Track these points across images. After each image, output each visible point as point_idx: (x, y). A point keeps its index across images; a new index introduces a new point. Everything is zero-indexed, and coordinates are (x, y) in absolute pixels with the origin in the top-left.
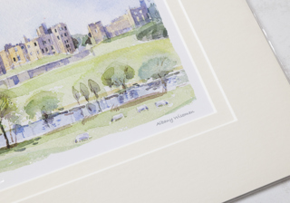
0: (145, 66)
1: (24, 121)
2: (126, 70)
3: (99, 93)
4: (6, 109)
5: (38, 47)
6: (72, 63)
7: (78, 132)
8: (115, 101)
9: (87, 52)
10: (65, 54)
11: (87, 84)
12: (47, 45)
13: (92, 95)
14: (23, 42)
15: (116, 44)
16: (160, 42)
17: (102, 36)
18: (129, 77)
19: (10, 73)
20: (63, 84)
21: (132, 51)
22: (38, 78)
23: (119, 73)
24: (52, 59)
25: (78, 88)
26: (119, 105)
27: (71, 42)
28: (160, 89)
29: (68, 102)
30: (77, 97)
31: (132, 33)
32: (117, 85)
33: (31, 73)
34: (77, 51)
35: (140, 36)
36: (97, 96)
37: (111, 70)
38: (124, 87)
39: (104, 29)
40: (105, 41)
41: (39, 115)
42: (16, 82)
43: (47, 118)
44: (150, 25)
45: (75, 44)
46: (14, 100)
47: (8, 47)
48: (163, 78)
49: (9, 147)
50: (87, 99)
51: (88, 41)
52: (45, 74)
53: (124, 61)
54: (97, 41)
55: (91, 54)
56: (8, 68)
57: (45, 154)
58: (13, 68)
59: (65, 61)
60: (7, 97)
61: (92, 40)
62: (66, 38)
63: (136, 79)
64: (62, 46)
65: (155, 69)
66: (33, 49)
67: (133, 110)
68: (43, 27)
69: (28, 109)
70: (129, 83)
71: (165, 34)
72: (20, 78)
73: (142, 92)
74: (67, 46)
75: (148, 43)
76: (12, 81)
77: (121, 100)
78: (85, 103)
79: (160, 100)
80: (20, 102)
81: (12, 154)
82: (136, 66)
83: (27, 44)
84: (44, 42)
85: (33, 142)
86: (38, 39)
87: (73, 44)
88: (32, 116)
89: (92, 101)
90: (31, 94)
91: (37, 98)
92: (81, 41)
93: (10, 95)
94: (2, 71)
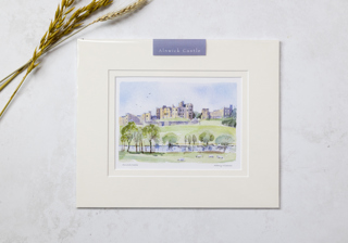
0: (220, 137)
1: (160, 144)
2: (211, 136)
3: (195, 143)
4: (155, 135)
5: (177, 112)
6: (189, 125)
7: (181, 157)
8: (201, 149)
10: (188, 119)
11: (192, 136)
13: (192, 142)
14: (172, 107)
15: (211, 123)
16: (231, 129)
17: (206, 116)
18: (211, 140)
19: (161, 120)
20: (182, 133)
21: (217, 128)
22: (172, 126)
23: (207, 137)
24: (181, 119)
25: (187, 137)
29: (181, 142)
30: (186, 141)
31: (221, 120)
32: (205, 142)
33: (170, 123)
34: (193, 120)
35: (223, 123)
37: (205, 134)
38: (207, 144)
39: (209, 113)
40: (207, 119)
41: (167, 143)
42: (163, 125)
43: (170, 146)
44: (230, 118)
46: (159, 133)
47: (164, 107)
48: (225, 146)
49: (151, 153)
50: (189, 144)
51: (200, 117)
52: (176, 126)
53: (212, 132)
54: (204, 118)
55: (198, 123)
56: (161, 117)
57: (164, 161)
58: (164, 118)
59: (186, 122)
62: (190, 112)
63: (213, 142)
64: (188, 115)
65: (224, 141)
66: (175, 112)
67: (207, 155)
68: (182, 102)
69: (164, 139)
70: (210, 143)
71: (235, 126)
72: (165, 124)
73: (214, 149)
74: (190, 116)
75: (226, 127)
76: (161, 124)
79: (220, 155)
80: (161, 134)
81: (151, 156)
82: (216, 136)
83: (173, 109)
84: (181, 111)
85: (161, 154)
86: (178, 108)
87: (193, 116)
88: (164, 142)
89: (191, 145)
90: (167, 133)
91: (169, 136)
92: (197, 116)
94: (159, 117)
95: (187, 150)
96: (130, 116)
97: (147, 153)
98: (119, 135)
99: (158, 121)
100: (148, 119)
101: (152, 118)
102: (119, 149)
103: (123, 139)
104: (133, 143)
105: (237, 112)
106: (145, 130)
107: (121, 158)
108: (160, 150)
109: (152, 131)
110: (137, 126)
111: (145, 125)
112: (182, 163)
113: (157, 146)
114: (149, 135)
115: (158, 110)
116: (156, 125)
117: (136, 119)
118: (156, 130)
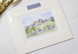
0: (52, 25)
1: (37, 31)
7: (43, 33)
10: (42, 23)
11: (44, 27)
15: (48, 22)
16: (54, 22)
17: (46, 21)
18: (50, 26)
19: (35, 25)
20: (42, 27)
21: (50, 23)
22: (39, 26)
23: (49, 26)
24: (40, 23)
26: (48, 30)
28: (53, 28)
29: (42, 29)
33: (38, 25)
35: (51, 21)
37: (48, 25)
39: (47, 20)
41: (39, 30)
43: (40, 31)
44: (52, 19)
47: (35, 22)
48: (54, 27)
49: (35, 34)
51: (45, 21)
52: (39, 25)
53: (49, 24)
55: (45, 23)
57: (39, 35)
59: (42, 24)
63: (51, 27)
64: (42, 22)
65: (53, 25)
66: (38, 22)
67: (50, 30)
68: (39, 19)
69: (37, 30)
70: (50, 27)
71: (54, 21)
73: (51, 28)
75: (52, 22)
79: (53, 29)
80: (36, 29)
82: (51, 25)
87: (43, 22)
88: (38, 31)
89: (45, 29)
90: (38, 28)
94: (34, 25)
95: (45, 30)
96: (27, 27)
97: (34, 35)
98: (25, 32)
99: (34, 26)
100: (32, 26)
101: (33, 25)
102: (26, 36)
103: (27, 33)
104: (30, 33)
105: (54, 17)
106: (32, 29)
107: (27, 38)
108: (37, 33)
109: (34, 28)
110: (29, 28)
111: (31, 28)
113: (36, 32)
114: (33, 30)
115: (34, 23)
116: (34, 27)
117: (29, 27)
118: (35, 28)
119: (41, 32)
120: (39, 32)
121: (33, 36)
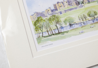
1: (64, 25)
2: (95, 12)
3: (86, 19)
4: (58, 21)
5: (67, 3)
6: (78, 9)
7: (80, 30)
9: (82, 6)
10: (75, 6)
11: (83, 16)
12: (70, 3)
13: (84, 19)
14: (63, 1)
17: (87, 1)
18: (96, 14)
19: (59, 11)
20: (75, 15)
22: (67, 13)
23: (93, 13)
24: (72, 7)
25: (80, 17)
26: (93, 23)
27: (77, 3)
29: (77, 21)
30: (80, 20)
31: (96, 1)
32: (92, 17)
33: (65, 11)
34: (79, 6)
36: (86, 20)
37: (90, 12)
38: (94, 17)
40: (88, 3)
41: (68, 24)
42: (61, 13)
43: (71, 25)
45: (79, 3)
46: (60, 19)
47: (58, 3)
49: (59, 33)
50: (83, 20)
51: (83, 3)
52: (70, 12)
53: (94, 10)
54: (85, 3)
55: (84, 7)
56: (58, 9)
57: (70, 36)
58: (60, 9)
59: (76, 8)
60: (58, 18)
61: (84, 2)
62: (76, 1)
64: (75, 4)
66: (66, 4)
70: (96, 16)
72: (62, 12)
74: (76, 4)
76: (59, 13)
77: (93, 21)
78: (82, 21)
80: (62, 19)
81: (60, 35)
83: (64, 2)
84: (69, 2)
85: (67, 32)
86: (67, 1)
88: (66, 24)
89: (85, 21)
90: (66, 17)
91: (67, 19)
92: (81, 3)
93: (59, 17)
94: (57, 10)
95: (83, 24)
96: (37, 13)
97: (56, 34)
98: (33, 27)
99: (57, 12)
100: (50, 12)
101: (52, 11)
102: (35, 37)
103: (36, 29)
104: (44, 30)
106: (50, 20)
107: (39, 43)
108: (65, 30)
110: (44, 18)
111: (49, 16)
112: (83, 34)
113: (62, 28)
114: (54, 23)
115: (55, 5)
116: (56, 15)
117: (42, 14)
118: (57, 18)
119: (75, 27)
120: (68, 28)
121: (53, 36)
